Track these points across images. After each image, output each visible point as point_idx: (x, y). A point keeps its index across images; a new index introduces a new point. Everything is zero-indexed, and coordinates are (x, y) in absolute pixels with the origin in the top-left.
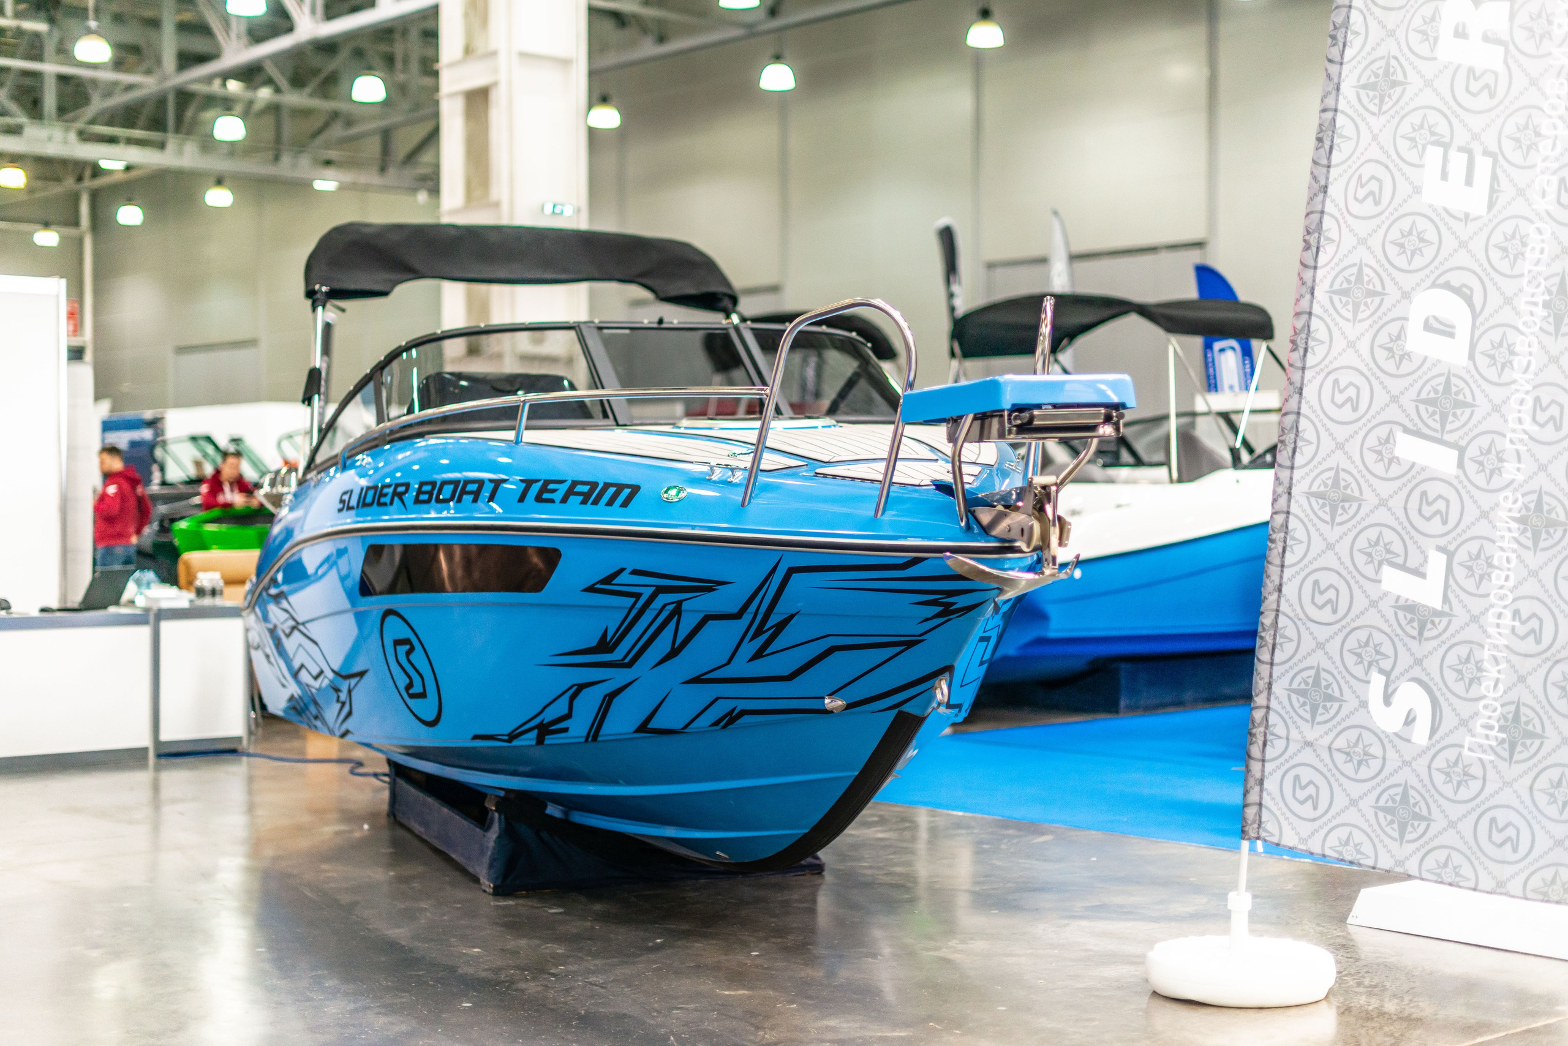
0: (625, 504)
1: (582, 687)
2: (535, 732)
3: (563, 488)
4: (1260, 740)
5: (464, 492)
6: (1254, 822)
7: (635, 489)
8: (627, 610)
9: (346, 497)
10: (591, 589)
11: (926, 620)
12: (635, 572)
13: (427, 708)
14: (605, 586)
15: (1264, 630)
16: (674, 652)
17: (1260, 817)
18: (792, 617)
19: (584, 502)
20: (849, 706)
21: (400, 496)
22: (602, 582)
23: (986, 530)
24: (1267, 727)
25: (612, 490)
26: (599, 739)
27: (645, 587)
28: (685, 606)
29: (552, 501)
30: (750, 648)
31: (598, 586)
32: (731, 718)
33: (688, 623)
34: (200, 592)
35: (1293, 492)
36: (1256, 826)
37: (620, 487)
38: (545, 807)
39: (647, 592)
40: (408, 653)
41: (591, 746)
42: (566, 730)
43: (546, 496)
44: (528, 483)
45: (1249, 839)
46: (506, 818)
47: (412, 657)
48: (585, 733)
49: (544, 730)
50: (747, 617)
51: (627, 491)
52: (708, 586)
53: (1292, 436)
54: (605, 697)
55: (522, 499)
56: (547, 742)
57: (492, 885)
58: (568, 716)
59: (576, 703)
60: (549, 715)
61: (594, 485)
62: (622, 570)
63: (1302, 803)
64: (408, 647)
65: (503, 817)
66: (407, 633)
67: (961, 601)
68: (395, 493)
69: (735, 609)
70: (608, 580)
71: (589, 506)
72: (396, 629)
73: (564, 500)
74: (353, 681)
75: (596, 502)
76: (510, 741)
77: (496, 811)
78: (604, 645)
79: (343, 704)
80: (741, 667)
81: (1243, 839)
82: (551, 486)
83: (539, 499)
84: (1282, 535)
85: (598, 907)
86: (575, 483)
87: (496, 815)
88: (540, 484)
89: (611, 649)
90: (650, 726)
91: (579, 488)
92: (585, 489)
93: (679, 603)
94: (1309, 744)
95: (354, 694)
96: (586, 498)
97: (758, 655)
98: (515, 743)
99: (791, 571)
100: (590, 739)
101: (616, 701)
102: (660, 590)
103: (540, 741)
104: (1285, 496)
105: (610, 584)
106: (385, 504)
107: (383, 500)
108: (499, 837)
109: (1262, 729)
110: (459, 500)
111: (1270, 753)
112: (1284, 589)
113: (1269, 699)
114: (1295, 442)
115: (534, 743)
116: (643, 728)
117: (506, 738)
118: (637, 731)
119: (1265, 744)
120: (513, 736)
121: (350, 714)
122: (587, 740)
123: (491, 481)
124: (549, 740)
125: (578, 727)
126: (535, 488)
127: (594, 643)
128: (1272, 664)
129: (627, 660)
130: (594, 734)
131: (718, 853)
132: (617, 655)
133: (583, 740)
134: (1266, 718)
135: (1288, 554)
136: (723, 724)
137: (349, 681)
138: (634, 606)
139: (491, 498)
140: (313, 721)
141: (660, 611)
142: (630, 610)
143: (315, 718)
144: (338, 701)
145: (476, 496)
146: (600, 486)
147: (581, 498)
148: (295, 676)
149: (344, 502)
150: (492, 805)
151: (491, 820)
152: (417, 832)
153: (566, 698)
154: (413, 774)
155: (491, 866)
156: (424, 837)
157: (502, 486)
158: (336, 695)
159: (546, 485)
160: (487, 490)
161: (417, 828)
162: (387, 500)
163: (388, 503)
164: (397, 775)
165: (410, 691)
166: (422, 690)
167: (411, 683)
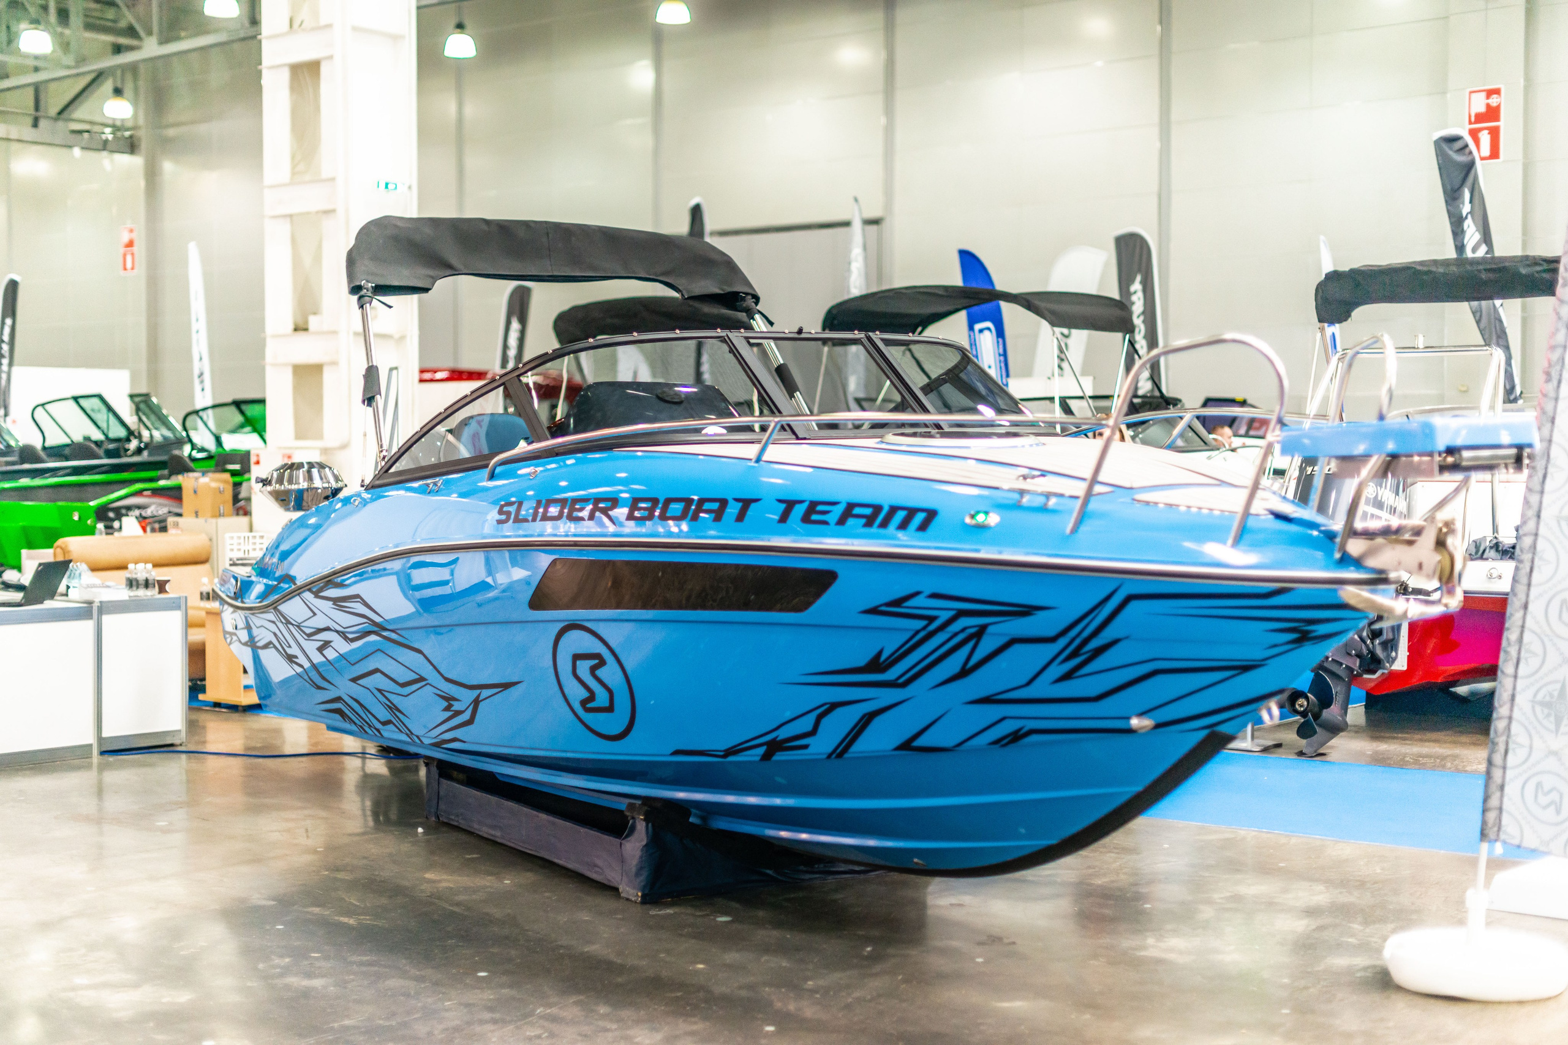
0: (923, 527)
1: (834, 706)
2: (761, 751)
3: (838, 511)
4: (1501, 747)
5: (700, 509)
6: (1494, 826)
7: (931, 514)
8: (912, 633)
9: (512, 509)
10: (874, 611)
11: (1275, 646)
12: (934, 596)
13: (613, 723)
14: (895, 607)
15: (1509, 644)
16: (964, 672)
17: (1500, 820)
18: (1115, 642)
19: (869, 523)
20: (1158, 726)
21: (605, 511)
22: (889, 604)
23: (1357, 563)
24: (1508, 736)
25: (900, 515)
26: (846, 756)
27: (943, 611)
28: (990, 629)
29: (825, 523)
30: (1057, 670)
31: (884, 608)
32: (1016, 737)
33: (987, 645)
34: (132, 583)
35: (1543, 515)
36: (1496, 829)
37: (912, 512)
38: (689, 814)
39: (944, 616)
40: (593, 670)
41: (835, 763)
42: (806, 747)
43: (814, 517)
44: (790, 505)
45: (1490, 841)
47: (598, 673)
48: (830, 750)
49: (774, 747)
50: (1062, 642)
51: (920, 517)
52: (1026, 611)
53: (1544, 462)
54: (864, 715)
55: (784, 518)
56: (775, 758)
57: (640, 894)
58: (813, 732)
59: (825, 721)
60: (782, 734)
61: (877, 509)
62: (917, 594)
63: (1545, 807)
64: (596, 662)
65: (650, 825)
66: (598, 648)
67: (1322, 629)
69: (1051, 633)
70: (898, 602)
71: (874, 530)
72: (578, 642)
73: (841, 521)
74: (486, 693)
75: (884, 524)
76: (725, 756)
78: (876, 665)
79: (458, 713)
80: (1042, 688)
81: (1481, 840)
82: (820, 508)
83: (806, 519)
84: (1530, 556)
85: (761, 914)
86: (851, 506)
87: (644, 824)
88: (805, 506)
89: (883, 670)
90: (916, 743)
91: (857, 511)
92: (868, 511)
93: (983, 629)
94: (1554, 753)
95: (482, 705)
96: (869, 521)
97: (1067, 676)
98: (731, 759)
99: (1129, 599)
100: (834, 756)
101: (877, 722)
102: (961, 613)
103: (767, 757)
104: (1534, 519)
105: (899, 606)
106: (581, 518)
107: (576, 514)
108: (645, 845)
109: (1504, 738)
110: (695, 518)
111: (1511, 760)
112: (1531, 607)
113: (1511, 710)
114: (1546, 468)
115: (758, 758)
116: (906, 746)
117: (722, 753)
118: (898, 748)
119: (1506, 752)
120: (730, 752)
121: (470, 722)
122: (829, 756)
123: (737, 500)
124: (779, 757)
125: (822, 744)
126: (799, 510)
127: (862, 662)
128: (1516, 677)
129: (901, 681)
130: (841, 751)
131: (916, 861)
132: (891, 674)
133: (825, 756)
134: (1508, 728)
135: (1535, 574)
136: (1004, 742)
137: (478, 691)
138: (924, 628)
139: (740, 517)
140: (378, 726)
141: (956, 634)
142: (917, 632)
143: (385, 723)
144: (447, 709)
145: (718, 515)
146: (886, 509)
147: (863, 521)
148: (354, 680)
149: (508, 514)
150: (639, 814)
151: (633, 829)
152: (485, 835)
153: (812, 717)
154: (455, 774)
155: (637, 874)
156: (499, 840)
157: (753, 505)
158: (445, 704)
159: (813, 506)
160: (733, 509)
161: (485, 831)
162: (585, 514)
163: (586, 518)
164: (441, 775)
165: (589, 706)
166: (607, 704)
167: (592, 697)
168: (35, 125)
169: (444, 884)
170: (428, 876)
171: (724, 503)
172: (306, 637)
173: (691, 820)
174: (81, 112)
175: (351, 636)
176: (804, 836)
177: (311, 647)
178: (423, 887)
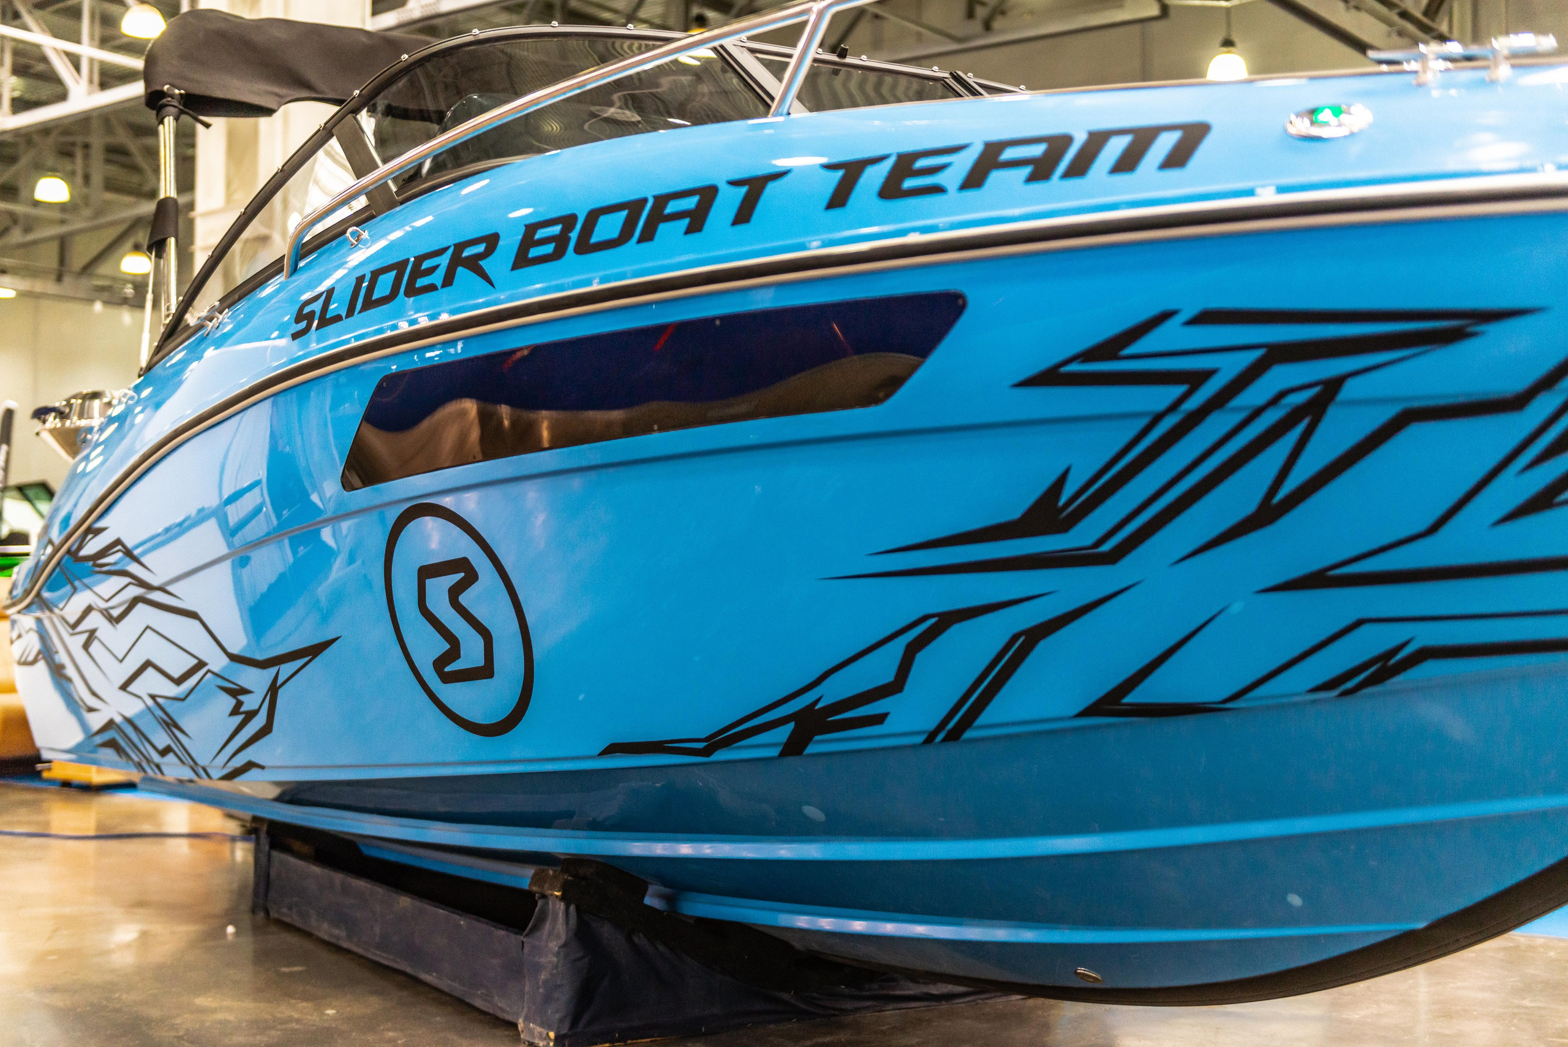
0: (1177, 159)
1: (946, 620)
2: (783, 733)
3: (962, 164)
5: (658, 216)
7: (1194, 134)
8: (1143, 422)
9: (315, 306)
12: (1206, 318)
14: (1104, 361)
16: (1267, 513)
19: (1041, 174)
21: (472, 264)
22: (1087, 356)
26: (968, 734)
27: (1231, 351)
28: (1350, 390)
29: (938, 190)
30: (1513, 489)
31: (1074, 367)
32: (1382, 670)
33: (1335, 435)
37: (1144, 135)
38: (643, 890)
39: (1230, 366)
40: (454, 593)
42: (880, 719)
43: (910, 184)
44: (854, 167)
46: (578, 910)
47: (464, 599)
48: (932, 725)
49: (812, 724)
50: (1537, 412)
52: (1450, 328)
54: (1015, 638)
55: (839, 199)
56: (811, 749)
57: (552, 1035)
58: (896, 686)
59: (919, 657)
60: (832, 692)
61: (1058, 144)
62: (1165, 317)
64: (458, 576)
65: (572, 908)
66: (464, 547)
68: (457, 261)
69: (1513, 386)
70: (1110, 348)
71: (1054, 184)
72: (426, 542)
73: (975, 182)
74: (287, 669)
75: (1077, 171)
76: (707, 752)
77: (562, 898)
78: (1048, 513)
79: (251, 715)
82: (921, 163)
83: (891, 190)
86: (996, 147)
87: (561, 906)
88: (888, 164)
89: (1066, 525)
90: (1132, 698)
91: (1010, 154)
92: (1037, 149)
93: (1332, 387)
96: (1040, 169)
97: (1539, 502)
98: (719, 756)
100: (941, 737)
101: (1043, 651)
102: (1280, 355)
103: (794, 747)
105: (1115, 357)
106: (432, 288)
107: (422, 283)
108: (564, 945)
110: (648, 235)
115: (774, 752)
116: (1108, 704)
117: (701, 745)
118: (1089, 712)
120: (718, 742)
121: (266, 730)
122: (931, 738)
123: (736, 184)
124: (819, 745)
125: (914, 713)
126: (874, 177)
127: (1016, 514)
129: (1106, 547)
130: (956, 725)
131: (1081, 970)
132: (1082, 535)
133: (920, 739)
136: (1350, 685)
137: (273, 671)
138: (1174, 407)
139: (743, 215)
140: (156, 757)
141: (1257, 412)
142: (1158, 418)
143: (165, 752)
144: (235, 711)
145: (696, 221)
146: (1080, 138)
147: (1027, 171)
148: (124, 687)
149: (310, 316)
150: (553, 888)
151: (542, 918)
152: (326, 938)
153: (897, 648)
154: (297, 845)
155: (548, 999)
156: (345, 945)
157: (771, 187)
158: (231, 702)
159: (905, 164)
160: (729, 200)
161: (325, 930)
162: (437, 278)
163: (439, 285)
164: (273, 846)
165: (447, 669)
166: (480, 662)
167: (454, 652)
168: (59, 278)
169: (220, 1016)
170: (202, 1001)
171: (708, 194)
172: (71, 631)
173: (648, 901)
174: (104, 269)
175: (115, 613)
176: (858, 926)
177: (76, 643)
178: (178, 1021)
